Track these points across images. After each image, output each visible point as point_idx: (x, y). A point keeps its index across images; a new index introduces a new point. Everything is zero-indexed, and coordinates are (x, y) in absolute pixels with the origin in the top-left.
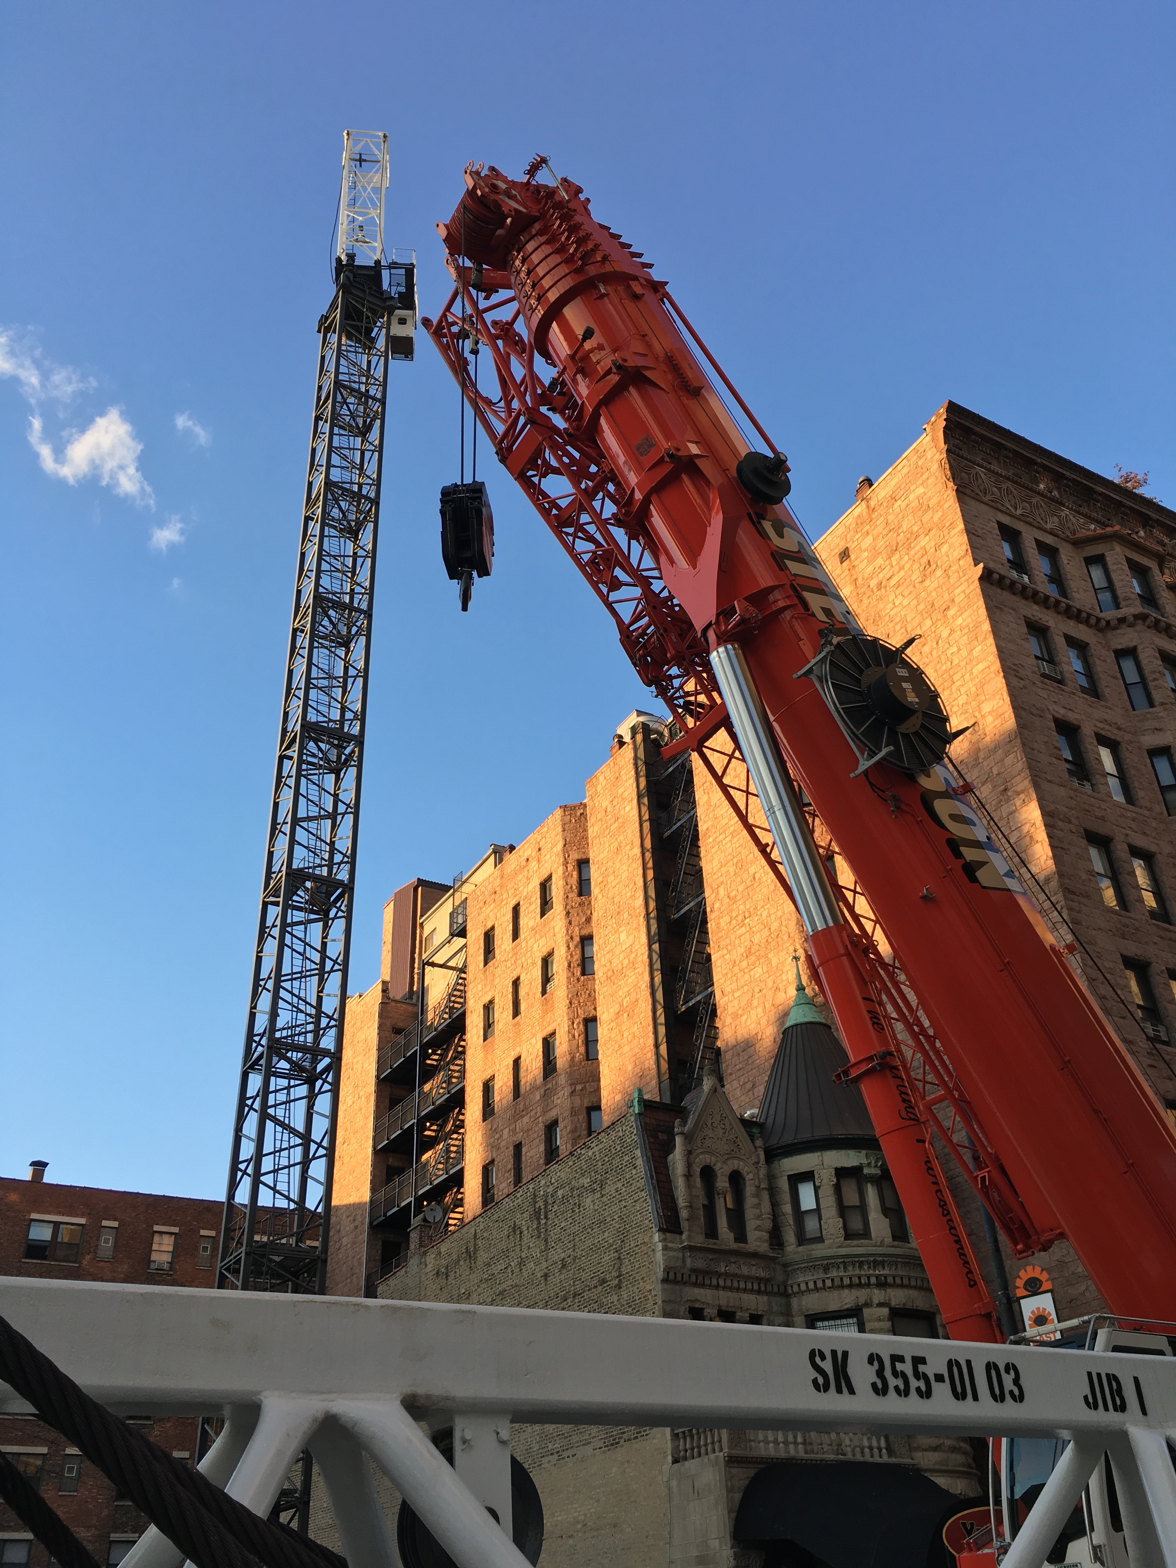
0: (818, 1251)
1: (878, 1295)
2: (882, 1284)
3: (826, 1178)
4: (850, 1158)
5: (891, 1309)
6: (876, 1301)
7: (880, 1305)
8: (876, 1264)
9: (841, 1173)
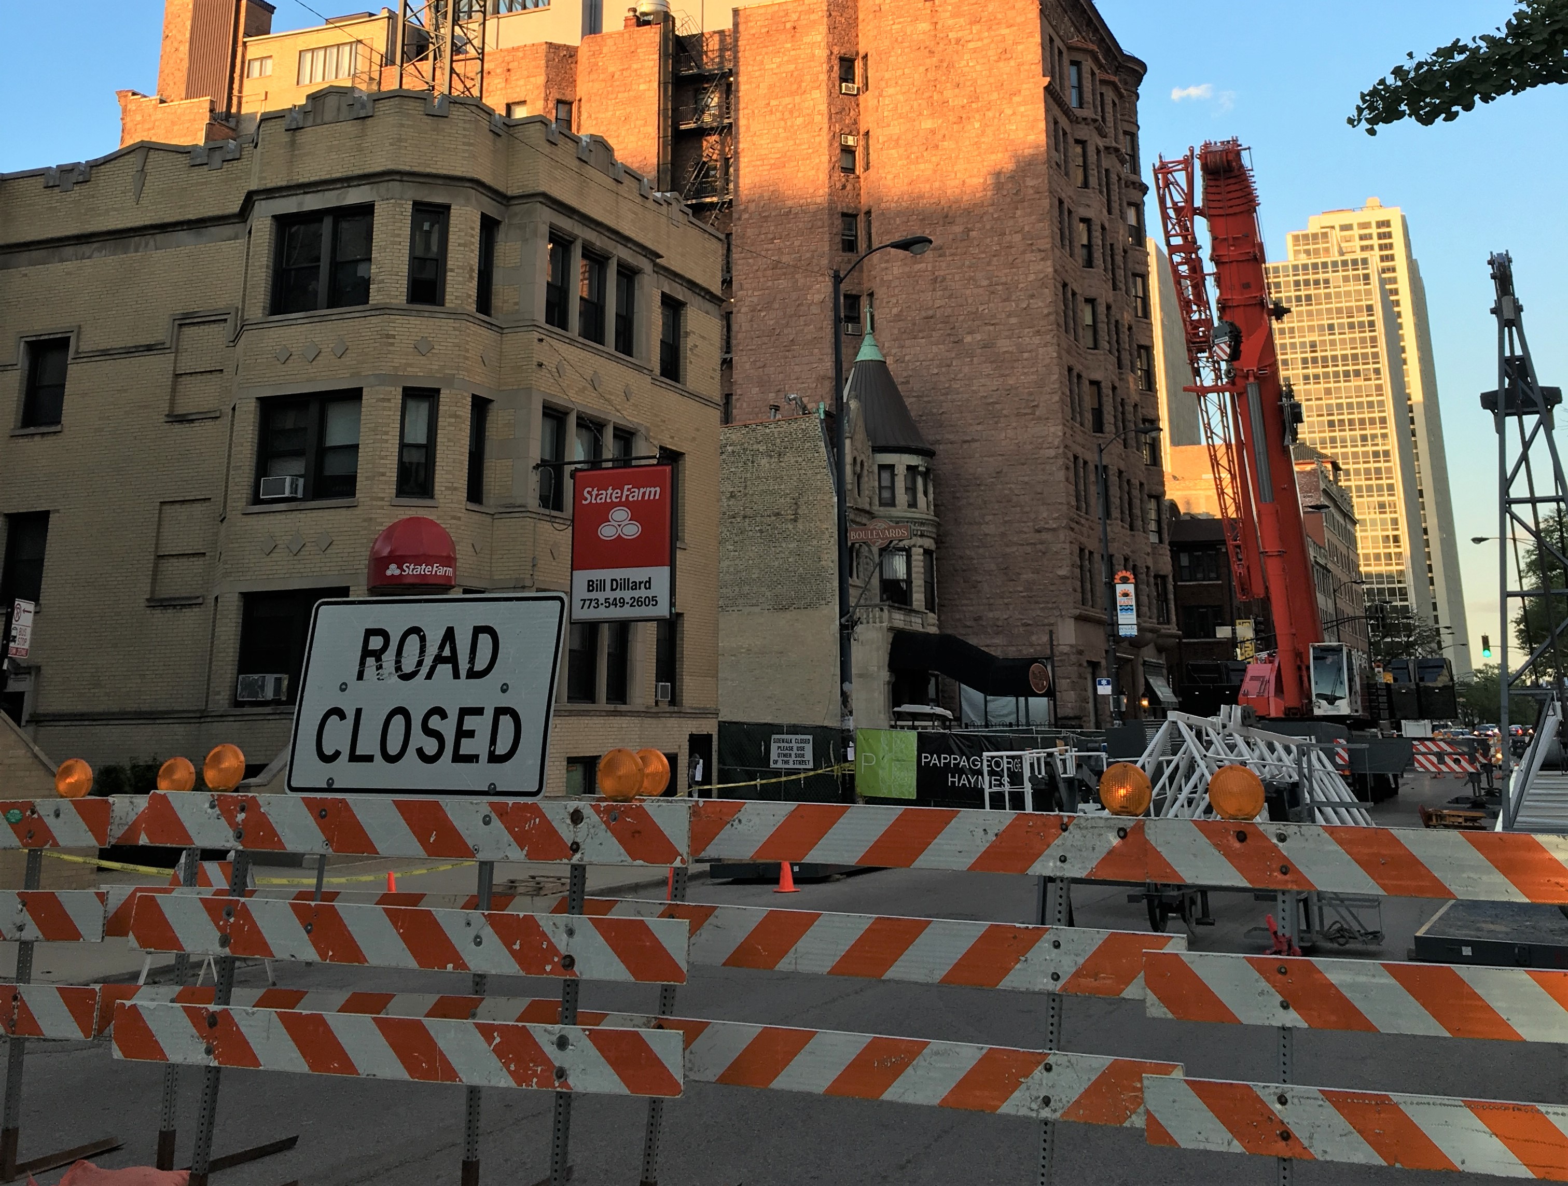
0: (894, 512)
1: (920, 541)
2: (922, 536)
3: (901, 470)
4: (914, 460)
5: (924, 550)
6: (918, 544)
7: (920, 547)
8: (922, 524)
9: (910, 468)
